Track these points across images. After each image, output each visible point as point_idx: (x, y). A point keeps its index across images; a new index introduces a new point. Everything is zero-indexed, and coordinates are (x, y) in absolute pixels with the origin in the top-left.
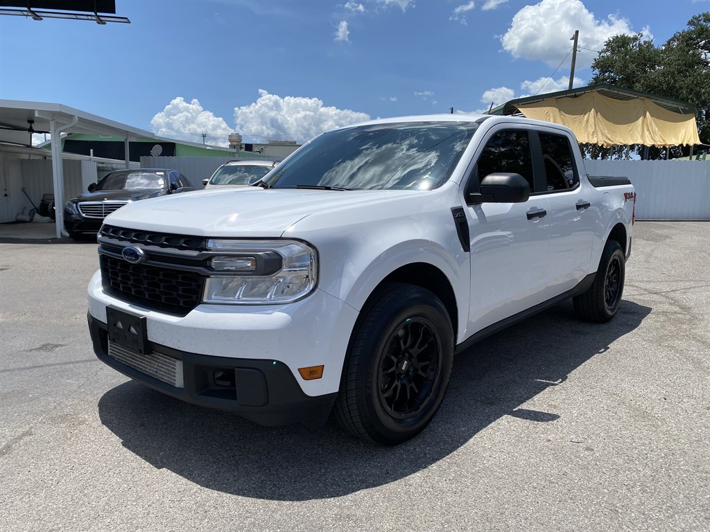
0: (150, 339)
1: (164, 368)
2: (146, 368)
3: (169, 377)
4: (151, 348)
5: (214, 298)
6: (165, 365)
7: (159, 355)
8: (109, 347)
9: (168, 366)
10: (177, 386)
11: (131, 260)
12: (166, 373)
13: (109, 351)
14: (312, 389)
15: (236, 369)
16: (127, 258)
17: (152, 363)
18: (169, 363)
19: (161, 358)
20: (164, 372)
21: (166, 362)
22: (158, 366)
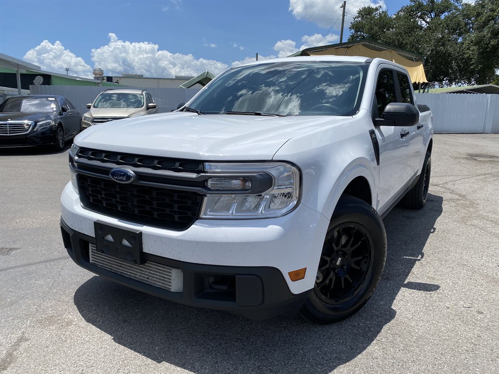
0: (144, 251)
1: (157, 275)
2: (136, 274)
3: (162, 283)
4: (145, 258)
5: (210, 215)
6: (159, 273)
7: (151, 264)
8: (91, 256)
9: (163, 274)
10: (173, 290)
11: (122, 180)
12: (160, 279)
13: (91, 259)
14: (297, 288)
15: (237, 276)
16: (117, 179)
17: (143, 271)
18: (163, 270)
19: (153, 266)
20: (157, 278)
21: (160, 270)
22: (149, 273)
